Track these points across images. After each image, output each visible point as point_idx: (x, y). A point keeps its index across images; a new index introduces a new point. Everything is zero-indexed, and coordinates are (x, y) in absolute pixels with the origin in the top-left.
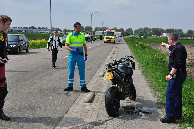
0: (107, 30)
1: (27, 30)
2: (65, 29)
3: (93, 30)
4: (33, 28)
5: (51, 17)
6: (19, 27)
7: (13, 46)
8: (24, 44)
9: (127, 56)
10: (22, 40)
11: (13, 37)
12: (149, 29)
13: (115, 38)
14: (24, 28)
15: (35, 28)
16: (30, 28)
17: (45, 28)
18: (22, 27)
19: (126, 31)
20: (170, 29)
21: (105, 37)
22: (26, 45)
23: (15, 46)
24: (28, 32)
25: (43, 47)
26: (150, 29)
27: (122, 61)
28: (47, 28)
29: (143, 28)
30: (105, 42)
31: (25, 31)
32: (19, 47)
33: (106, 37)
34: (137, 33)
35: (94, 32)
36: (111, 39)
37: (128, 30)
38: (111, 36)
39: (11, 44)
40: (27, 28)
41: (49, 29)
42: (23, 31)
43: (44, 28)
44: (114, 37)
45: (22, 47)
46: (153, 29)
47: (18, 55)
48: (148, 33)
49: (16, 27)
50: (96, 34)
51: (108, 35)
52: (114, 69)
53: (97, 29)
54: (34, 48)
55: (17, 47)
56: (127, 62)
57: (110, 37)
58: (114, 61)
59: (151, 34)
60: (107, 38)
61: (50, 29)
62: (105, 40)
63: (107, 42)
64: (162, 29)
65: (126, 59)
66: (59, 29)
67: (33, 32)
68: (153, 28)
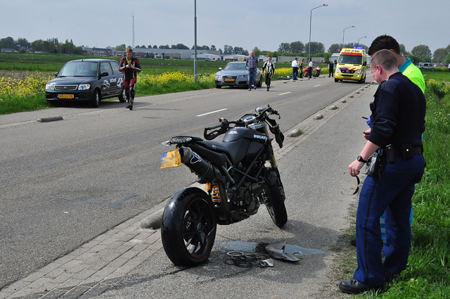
0: (343, 50)
1: (166, 52)
2: (256, 48)
3: (326, 51)
4: (181, 47)
5: (195, 18)
6: (150, 47)
7: (82, 87)
8: (114, 84)
9: (258, 109)
10: (106, 74)
11: (90, 66)
13: (363, 70)
14: (162, 47)
15: (186, 48)
16: (174, 47)
17: (210, 47)
18: (155, 47)
19: (413, 52)
21: (339, 66)
22: (119, 85)
23: (88, 87)
24: (168, 58)
25: (170, 92)
27: (245, 120)
28: (213, 46)
30: (336, 80)
31: (162, 56)
32: (98, 90)
33: (341, 66)
34: (442, 58)
35: (328, 56)
36: (352, 71)
37: (416, 49)
38: (352, 65)
39: (79, 84)
40: (167, 47)
41: (217, 50)
42: (157, 54)
43: (205, 48)
44: (360, 67)
45: (108, 89)
47: (94, 109)
49: (144, 47)
51: (345, 61)
52: (189, 142)
53: (335, 49)
54: (146, 94)
55: (92, 90)
56: (259, 125)
57: (350, 66)
58: (220, 120)
60: (343, 70)
61: (220, 50)
62: (338, 74)
63: (344, 79)
65: (255, 115)
66: (241, 49)
67: (180, 58)
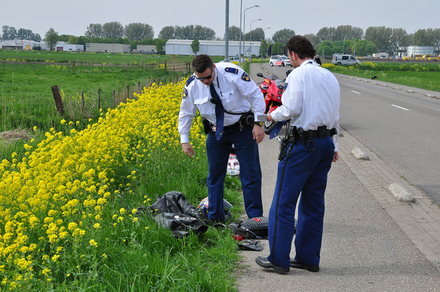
2: (52, 30)
12: (353, 33)
19: (274, 38)
20: (430, 30)
26: (356, 33)
29: (332, 30)
35: (161, 44)
46: (370, 30)
48: (354, 48)
50: (169, 50)
53: (168, 33)
59: (363, 49)
64: (401, 32)
66: (30, 31)
68: (371, 28)
